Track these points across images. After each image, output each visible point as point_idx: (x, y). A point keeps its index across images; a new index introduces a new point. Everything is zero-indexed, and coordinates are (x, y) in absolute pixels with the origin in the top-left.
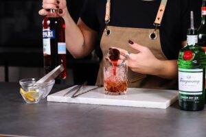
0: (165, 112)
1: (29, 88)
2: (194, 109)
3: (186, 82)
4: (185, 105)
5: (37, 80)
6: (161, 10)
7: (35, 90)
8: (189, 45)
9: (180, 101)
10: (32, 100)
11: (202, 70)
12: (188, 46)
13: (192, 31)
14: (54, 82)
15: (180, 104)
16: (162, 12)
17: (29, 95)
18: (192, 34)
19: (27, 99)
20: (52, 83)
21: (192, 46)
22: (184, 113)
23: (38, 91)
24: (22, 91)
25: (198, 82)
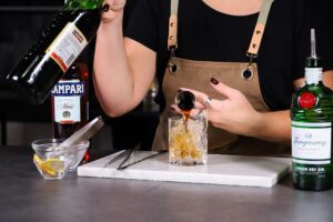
0: (270, 192)
1: (48, 154)
2: (318, 188)
3: (305, 143)
4: (302, 182)
5: (59, 142)
6: (258, 32)
7: (57, 157)
8: (309, 83)
9: (295, 174)
10: (53, 173)
11: (329, 124)
12: (307, 86)
13: (313, 61)
14: (87, 145)
15: (295, 180)
16: (260, 36)
17: (48, 165)
18: (313, 66)
19: (45, 172)
20: (85, 146)
21: (313, 85)
22: (302, 194)
23: (62, 158)
24: (36, 158)
25: (324, 144)
